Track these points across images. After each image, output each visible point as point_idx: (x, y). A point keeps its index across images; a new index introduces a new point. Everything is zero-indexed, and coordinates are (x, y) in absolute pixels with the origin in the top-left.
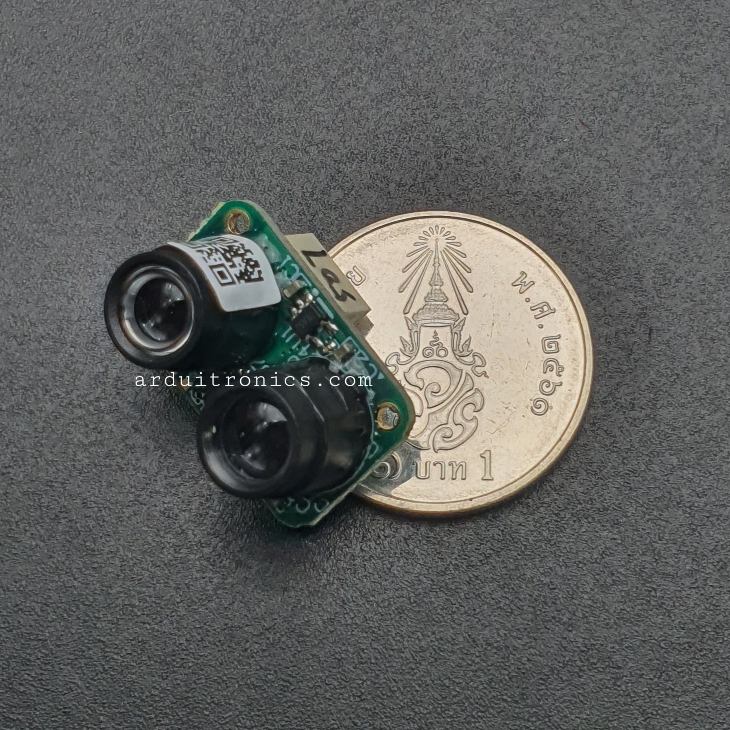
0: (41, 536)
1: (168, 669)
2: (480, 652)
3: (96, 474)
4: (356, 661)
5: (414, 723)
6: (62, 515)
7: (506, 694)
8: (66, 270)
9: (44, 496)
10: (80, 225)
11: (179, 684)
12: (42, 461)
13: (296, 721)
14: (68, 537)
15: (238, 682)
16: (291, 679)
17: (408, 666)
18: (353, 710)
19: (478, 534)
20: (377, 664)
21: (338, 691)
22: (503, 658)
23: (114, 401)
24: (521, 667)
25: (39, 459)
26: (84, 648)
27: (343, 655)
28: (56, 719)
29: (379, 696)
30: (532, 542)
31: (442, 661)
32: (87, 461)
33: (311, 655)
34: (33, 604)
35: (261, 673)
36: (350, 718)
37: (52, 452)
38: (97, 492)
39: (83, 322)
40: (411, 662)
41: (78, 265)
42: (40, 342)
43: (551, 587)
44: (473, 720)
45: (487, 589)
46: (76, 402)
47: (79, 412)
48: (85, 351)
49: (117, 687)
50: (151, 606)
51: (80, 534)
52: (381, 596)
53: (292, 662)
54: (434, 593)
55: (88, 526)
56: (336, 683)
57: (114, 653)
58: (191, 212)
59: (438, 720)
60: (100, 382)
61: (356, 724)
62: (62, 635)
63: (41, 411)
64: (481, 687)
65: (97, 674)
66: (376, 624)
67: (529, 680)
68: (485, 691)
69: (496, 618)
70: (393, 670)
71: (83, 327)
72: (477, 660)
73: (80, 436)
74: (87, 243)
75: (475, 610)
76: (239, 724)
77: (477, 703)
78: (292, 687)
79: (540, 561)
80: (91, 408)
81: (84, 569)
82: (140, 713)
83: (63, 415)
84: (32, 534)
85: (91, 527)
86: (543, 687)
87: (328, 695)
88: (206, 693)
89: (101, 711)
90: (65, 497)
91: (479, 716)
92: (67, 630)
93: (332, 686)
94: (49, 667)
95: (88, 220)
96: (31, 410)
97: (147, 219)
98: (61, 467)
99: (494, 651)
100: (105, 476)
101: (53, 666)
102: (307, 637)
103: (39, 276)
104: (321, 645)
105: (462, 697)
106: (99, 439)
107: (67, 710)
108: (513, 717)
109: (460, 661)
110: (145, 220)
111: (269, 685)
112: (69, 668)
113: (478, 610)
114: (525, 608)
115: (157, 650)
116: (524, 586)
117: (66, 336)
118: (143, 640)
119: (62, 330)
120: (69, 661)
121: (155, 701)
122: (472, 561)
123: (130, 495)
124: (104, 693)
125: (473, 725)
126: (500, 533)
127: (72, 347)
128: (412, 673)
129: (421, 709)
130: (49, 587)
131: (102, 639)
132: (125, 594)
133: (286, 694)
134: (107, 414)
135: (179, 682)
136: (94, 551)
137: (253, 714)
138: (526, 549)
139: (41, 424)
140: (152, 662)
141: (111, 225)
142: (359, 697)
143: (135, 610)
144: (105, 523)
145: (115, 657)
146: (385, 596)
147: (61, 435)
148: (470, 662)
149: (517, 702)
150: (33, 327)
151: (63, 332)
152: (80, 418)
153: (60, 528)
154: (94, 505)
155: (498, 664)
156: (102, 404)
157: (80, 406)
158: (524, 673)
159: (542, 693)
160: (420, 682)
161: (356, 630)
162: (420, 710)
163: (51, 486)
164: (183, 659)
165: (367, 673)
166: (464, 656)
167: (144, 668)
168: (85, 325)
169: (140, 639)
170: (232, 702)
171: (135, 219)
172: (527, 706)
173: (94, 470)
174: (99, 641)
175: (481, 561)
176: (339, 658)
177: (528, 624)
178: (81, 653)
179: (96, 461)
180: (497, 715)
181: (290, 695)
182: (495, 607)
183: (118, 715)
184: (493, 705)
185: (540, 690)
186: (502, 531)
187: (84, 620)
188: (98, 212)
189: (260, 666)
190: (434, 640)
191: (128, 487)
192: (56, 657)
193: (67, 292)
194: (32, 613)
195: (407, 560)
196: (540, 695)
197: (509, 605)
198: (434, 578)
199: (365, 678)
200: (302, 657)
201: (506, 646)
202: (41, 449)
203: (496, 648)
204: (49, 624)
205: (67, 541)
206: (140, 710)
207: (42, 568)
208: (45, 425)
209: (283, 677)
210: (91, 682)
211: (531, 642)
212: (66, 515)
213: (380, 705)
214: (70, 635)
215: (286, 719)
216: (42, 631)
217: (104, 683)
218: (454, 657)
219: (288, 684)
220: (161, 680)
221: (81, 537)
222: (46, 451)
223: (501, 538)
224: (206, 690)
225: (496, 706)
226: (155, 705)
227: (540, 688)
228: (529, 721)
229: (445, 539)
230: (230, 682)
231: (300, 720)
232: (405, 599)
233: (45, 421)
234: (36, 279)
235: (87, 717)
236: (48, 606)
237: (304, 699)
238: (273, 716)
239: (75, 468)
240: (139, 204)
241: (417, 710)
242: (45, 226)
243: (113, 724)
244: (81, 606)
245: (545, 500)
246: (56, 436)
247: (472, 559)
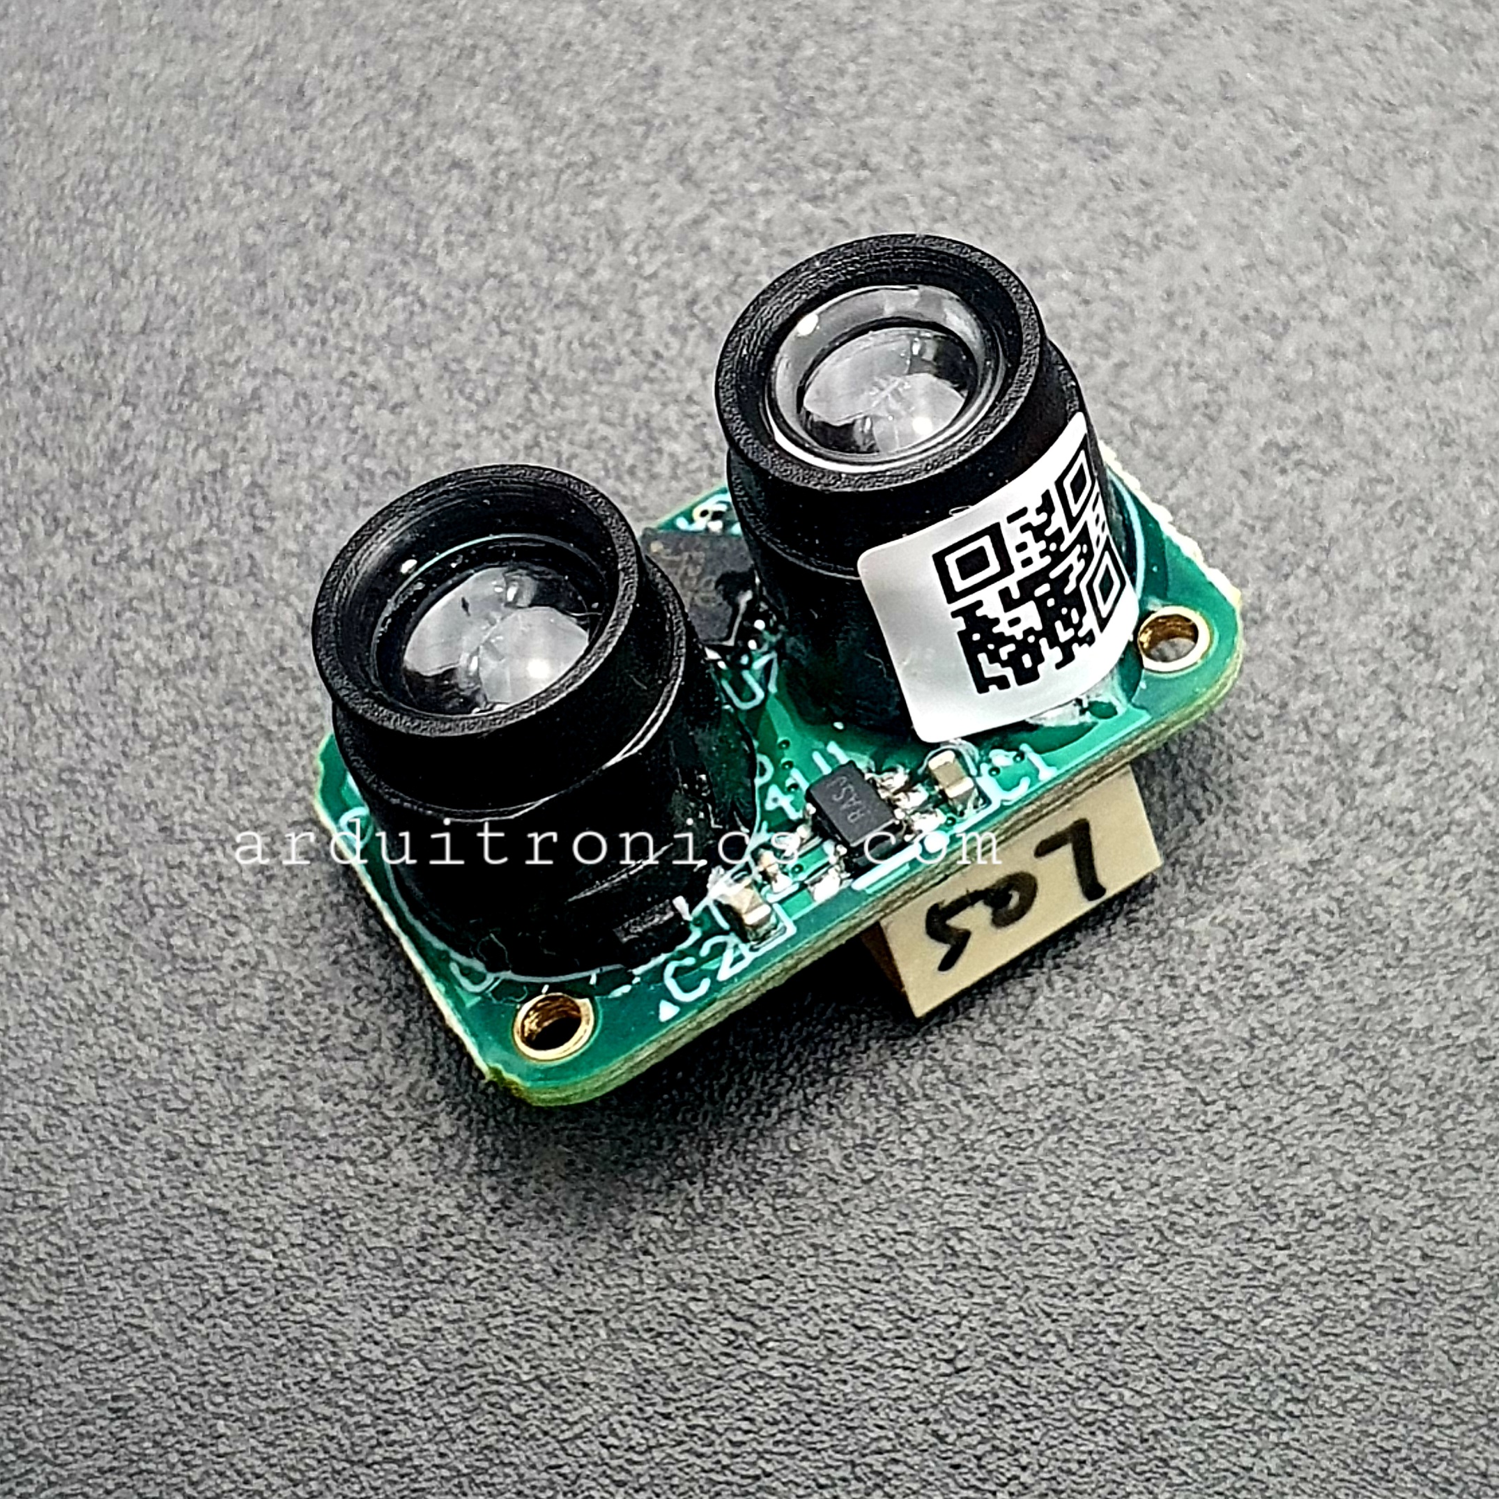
0: (43, 921)
1: (406, 1286)
2: (1287, 1234)
3: (198, 750)
4: (940, 1263)
5: (1106, 1433)
6: (102, 862)
7: (1365, 1352)
8: (106, 197)
9: (50, 809)
10: (144, 76)
11: (439, 1329)
12: (43, 712)
13: (774, 1430)
14: (119, 924)
15: (606, 1322)
16: (757, 1315)
17: (1087, 1275)
18: (934, 1400)
19: (1271, 910)
20: (996, 1269)
21: (889, 1345)
22: (1352, 1252)
23: (247, 548)
24: (1406, 1276)
25: (36, 710)
26: (169, 1232)
27: (901, 1247)
28: (91, 1428)
29: (1006, 1360)
30: (1423, 930)
31: (1182, 1260)
32: (171, 714)
33: (813, 1245)
34: (25, 1108)
35: (672, 1297)
36: (926, 1422)
37: (73, 690)
38: (200, 801)
39: (156, 338)
40: (1093, 1265)
41: (138, 184)
42: (36, 391)
43: (1482, 1053)
44: (1273, 1425)
45: (1302, 1061)
46: (137, 554)
47: (145, 578)
48: (164, 417)
49: (263, 1339)
50: (357, 1112)
51: (152, 914)
52: (1005, 1083)
53: (756, 1266)
54: (1154, 1073)
55: (176, 894)
56: (883, 1326)
57: (253, 1243)
58: (451, 41)
59: (1173, 1423)
60: (204, 498)
61: (942, 1439)
62: (105, 1195)
63: (40, 577)
64: (1293, 1331)
65: (206, 1304)
66: (991, 1159)
67: (1428, 1311)
68: (1303, 1342)
69: (1327, 1142)
70: (1044, 1286)
71: (156, 351)
72: (1281, 1257)
73: (148, 644)
74: (162, 123)
75: (1268, 1119)
76: (611, 1440)
77: (1283, 1376)
78: (760, 1337)
79: (1449, 984)
80: (181, 570)
81: (165, 1012)
82: (328, 1411)
83: (103, 590)
84: (18, 915)
85: (184, 895)
86: (1468, 1331)
87: (861, 1358)
88: (515, 1354)
89: (217, 1405)
90: (110, 813)
91: (1290, 1414)
92: (119, 1182)
93: (873, 1334)
94: (70, 1283)
95: (166, 62)
96: (15, 577)
97: (332, 59)
98: (97, 732)
99: (1328, 1231)
100: (222, 753)
101: (80, 1281)
102: (799, 1195)
103: (31, 210)
104: (839, 1219)
105: (1244, 1357)
106: (204, 653)
107: (121, 1404)
108: (1389, 1414)
109: (1232, 1261)
110: (324, 64)
111: (693, 1329)
112: (126, 1284)
113: (1278, 1120)
114: (1411, 1112)
115: (377, 1235)
116: (1404, 1051)
117: (108, 375)
118: (335, 1209)
119: (98, 356)
120: (128, 1267)
121: (372, 1377)
122: (1257, 986)
123: (295, 806)
124: (227, 1356)
125: (1273, 1437)
126: (1334, 906)
127: (125, 402)
128: (1098, 1296)
129: (1127, 1394)
130: (69, 1061)
131: (218, 1202)
132: (283, 1078)
133: (744, 1354)
134: (227, 585)
135: (438, 1323)
136: (194, 961)
137: (649, 1411)
138: (1405, 949)
139: (41, 614)
140: (363, 1269)
141: (228, 77)
142: (949, 1361)
143: (312, 1124)
144: (223, 885)
145: (257, 1253)
146: (1014, 1082)
147: (99, 642)
148: (1260, 1264)
149: (1395, 1373)
150: (17, 350)
151: (101, 362)
152: (151, 596)
153: (98, 895)
154: (191, 834)
155: (1340, 1269)
156: (210, 558)
157: (151, 562)
158: (1413, 1294)
159: (1463, 1346)
160: (1121, 1319)
161: (935, 1177)
162: (1121, 1396)
163: (72, 783)
164: (449, 1259)
165: (971, 1294)
166: (1244, 1248)
167: (340, 1282)
168: (162, 345)
169: (328, 1206)
170: (590, 1377)
171: (295, 60)
172: (1426, 1384)
173: (190, 738)
174: (212, 1210)
175: (1281, 984)
176: (891, 1253)
177: (1420, 1158)
178: (160, 1244)
179: (197, 714)
180: (1340, 1411)
181: (755, 1359)
182: (1327, 1111)
183: (269, 1418)
184: (1328, 1380)
185: (1462, 1339)
186: (1339, 901)
187: (168, 1152)
188: (194, 39)
189: (669, 1278)
190: (1156, 1201)
191: (287, 784)
192: (89, 1257)
193: (111, 256)
194: (21, 1133)
195: (1074, 980)
196: (1462, 1353)
197: (1365, 1105)
198: (1151, 1029)
199: (965, 1311)
200: (784, 1252)
201: (1360, 1218)
202: (41, 681)
203: (1333, 1223)
204: (69, 1165)
205: (118, 932)
206: (328, 1402)
207: (46, 1009)
208: (50, 612)
209: (732, 1307)
210: (187, 1324)
211: (1430, 1207)
212: (114, 863)
213: (1009, 1383)
214: (128, 1193)
215: (745, 1425)
216: (49, 1184)
217: (227, 1327)
218: (1214, 1250)
219: (749, 1328)
220: (387, 1318)
221: (155, 924)
222: (57, 684)
223: (1336, 920)
224: (516, 1347)
225: (1337, 1385)
226: (371, 1389)
227: (1459, 1333)
228: (1432, 1426)
229: (1180, 923)
230: (583, 1322)
231: (783, 1426)
232: (1069, 1090)
233: (54, 604)
234: (22, 220)
235: (180, 1425)
236: (65, 1112)
237: (795, 1369)
238: (707, 1418)
239: (137, 732)
240: (309, 20)
241: (1114, 1398)
242: (47, 77)
243: (253, 1442)
244: (161, 1114)
245: (1458, 814)
246: (81, 646)
247: (1256, 977)
